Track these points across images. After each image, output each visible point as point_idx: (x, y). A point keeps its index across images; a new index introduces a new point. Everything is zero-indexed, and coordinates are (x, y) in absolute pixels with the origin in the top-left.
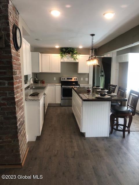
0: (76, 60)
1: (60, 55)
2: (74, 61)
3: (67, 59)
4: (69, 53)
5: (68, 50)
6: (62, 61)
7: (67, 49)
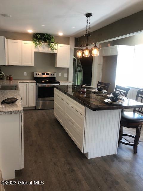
0: (54, 50)
1: (33, 42)
2: (52, 52)
3: (43, 48)
4: (45, 41)
5: (44, 36)
6: (36, 50)
7: (42, 35)
